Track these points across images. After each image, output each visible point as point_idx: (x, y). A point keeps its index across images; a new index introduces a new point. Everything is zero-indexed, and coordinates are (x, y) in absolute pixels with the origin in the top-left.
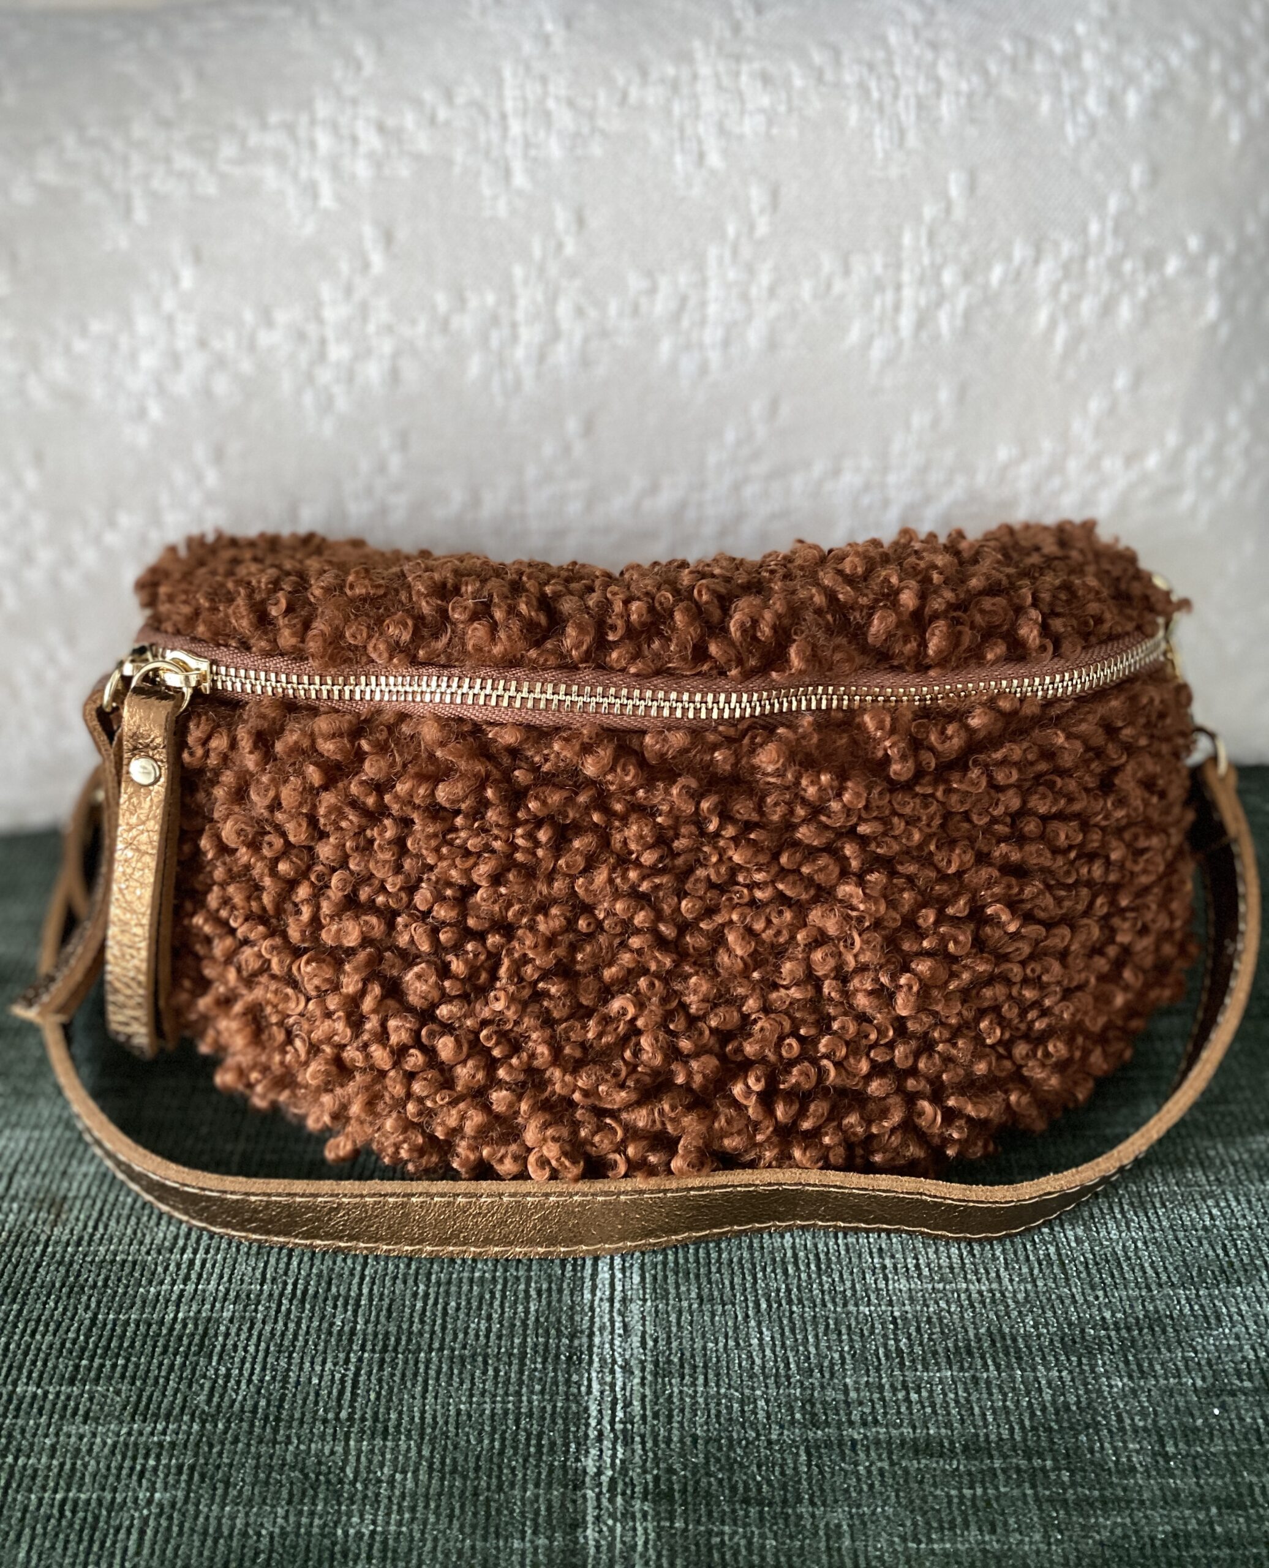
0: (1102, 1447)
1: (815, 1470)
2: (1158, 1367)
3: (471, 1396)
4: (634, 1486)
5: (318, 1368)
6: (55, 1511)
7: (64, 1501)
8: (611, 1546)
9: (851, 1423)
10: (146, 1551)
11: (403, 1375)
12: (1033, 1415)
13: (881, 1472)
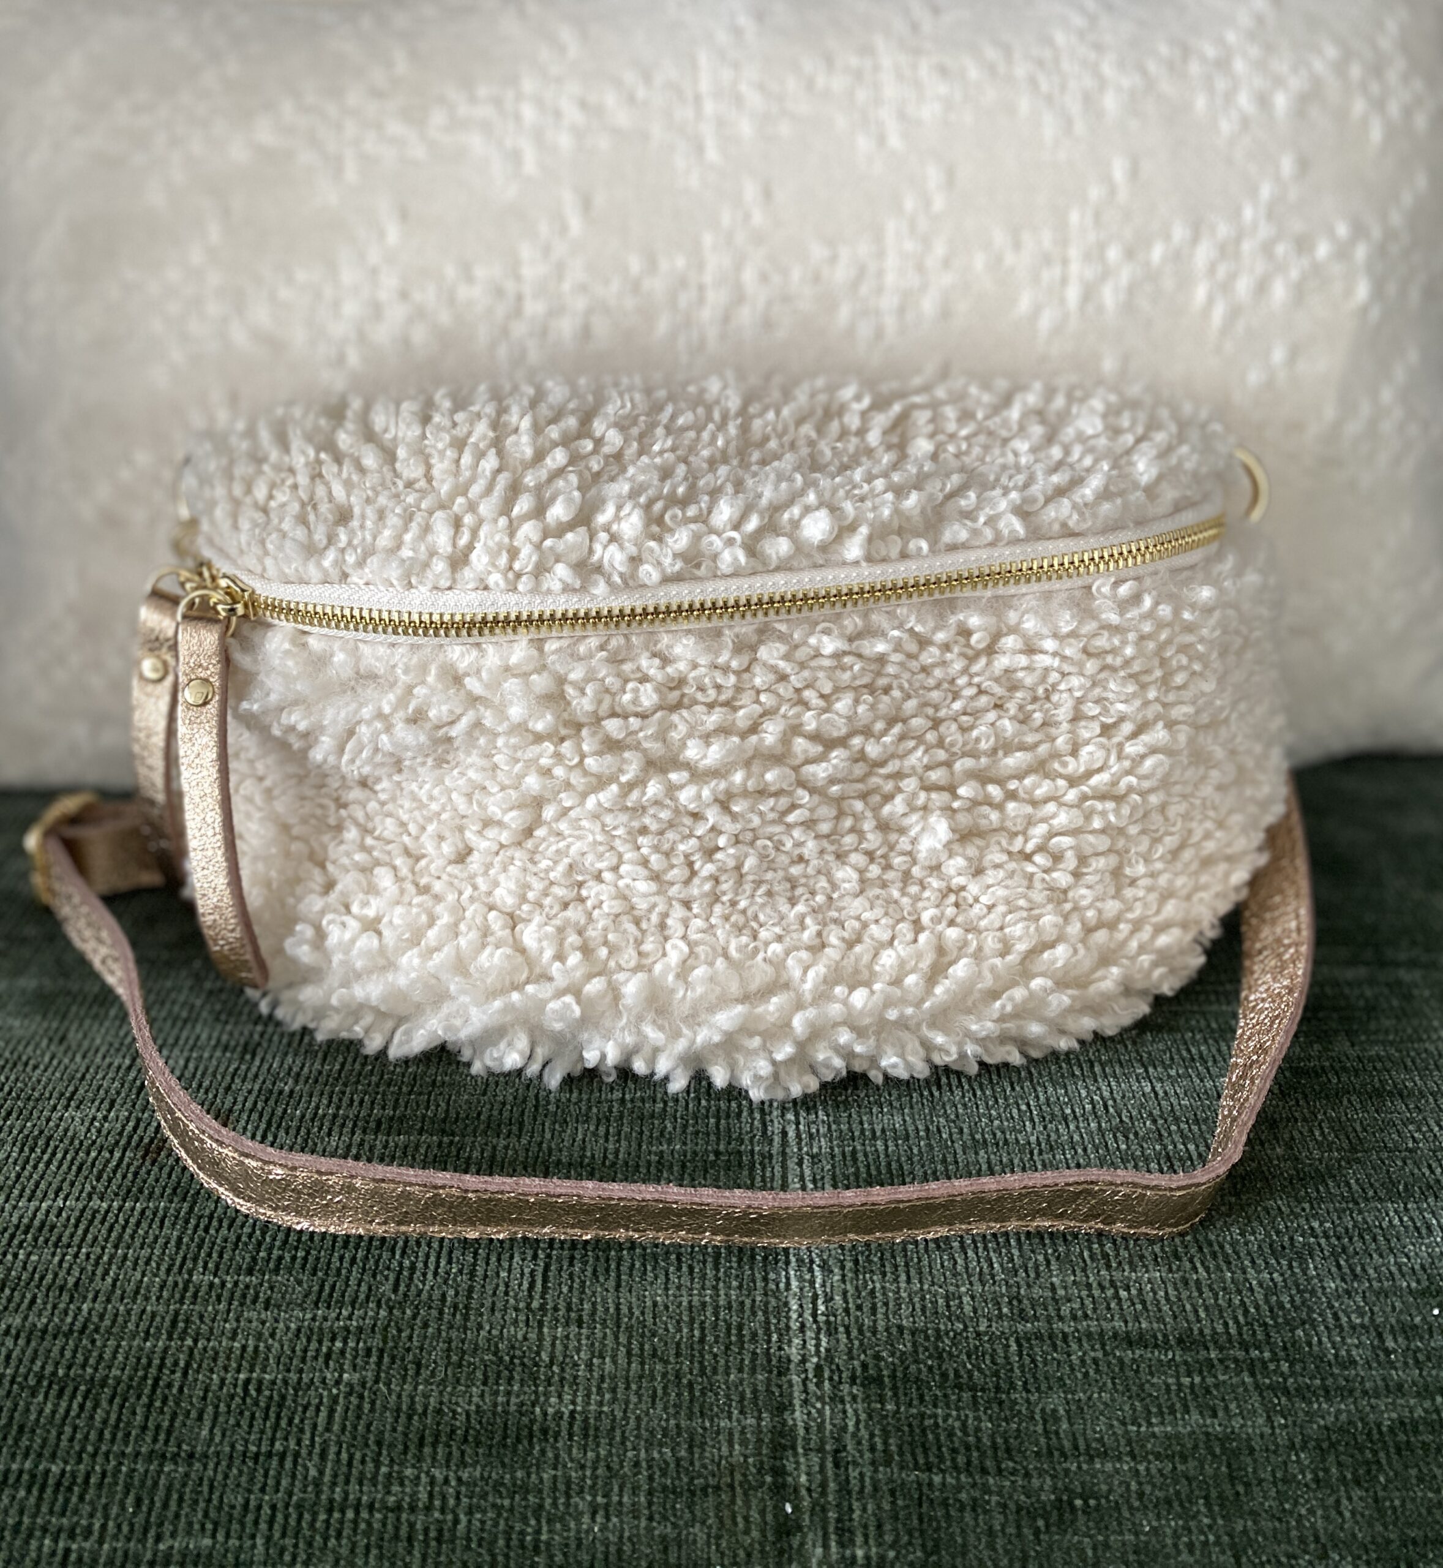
0: (1320, 1342)
1: (1027, 1360)
2: (1371, 1271)
3: (667, 1289)
4: (840, 1372)
5: (506, 1265)
6: (239, 1390)
7: (248, 1381)
8: (821, 1427)
9: (1061, 1318)
10: (336, 1428)
11: (595, 1271)
12: (1246, 1312)
13: (1095, 1361)
